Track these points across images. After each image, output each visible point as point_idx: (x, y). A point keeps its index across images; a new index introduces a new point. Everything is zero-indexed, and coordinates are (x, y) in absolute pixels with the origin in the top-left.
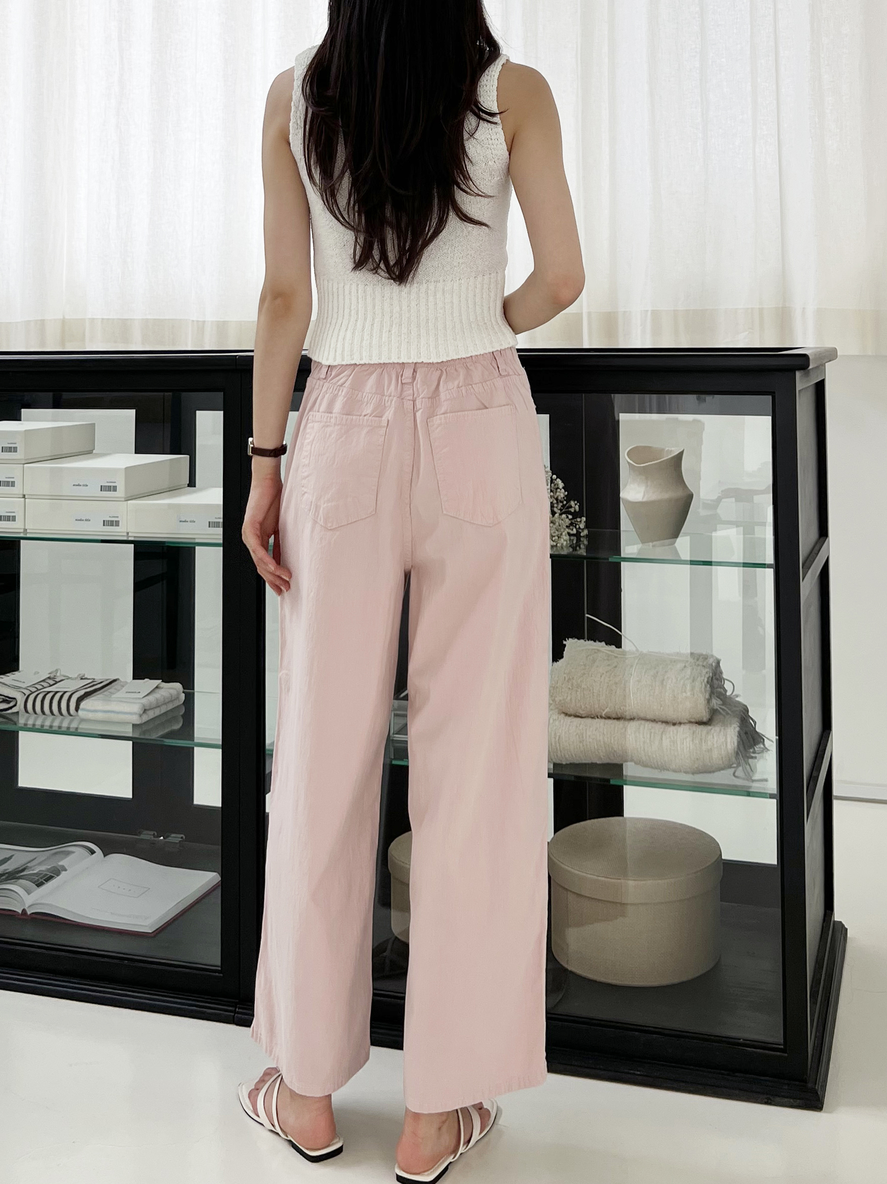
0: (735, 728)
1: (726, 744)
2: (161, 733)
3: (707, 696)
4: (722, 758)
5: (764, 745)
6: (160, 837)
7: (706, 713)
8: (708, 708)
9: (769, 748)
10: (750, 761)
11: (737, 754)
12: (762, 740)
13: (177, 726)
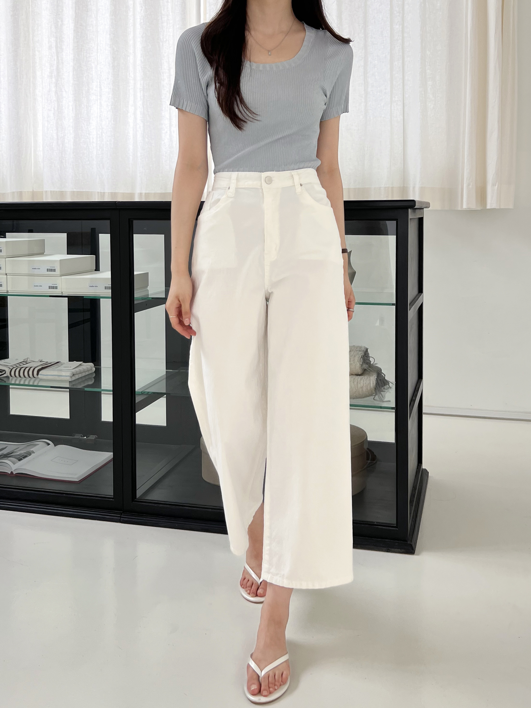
0: (375, 377)
1: (370, 385)
2: (82, 385)
3: (361, 363)
4: (368, 391)
5: (389, 385)
6: (85, 437)
7: (360, 370)
8: (362, 368)
9: (391, 387)
10: (382, 393)
11: (375, 389)
12: (388, 384)
13: (91, 382)
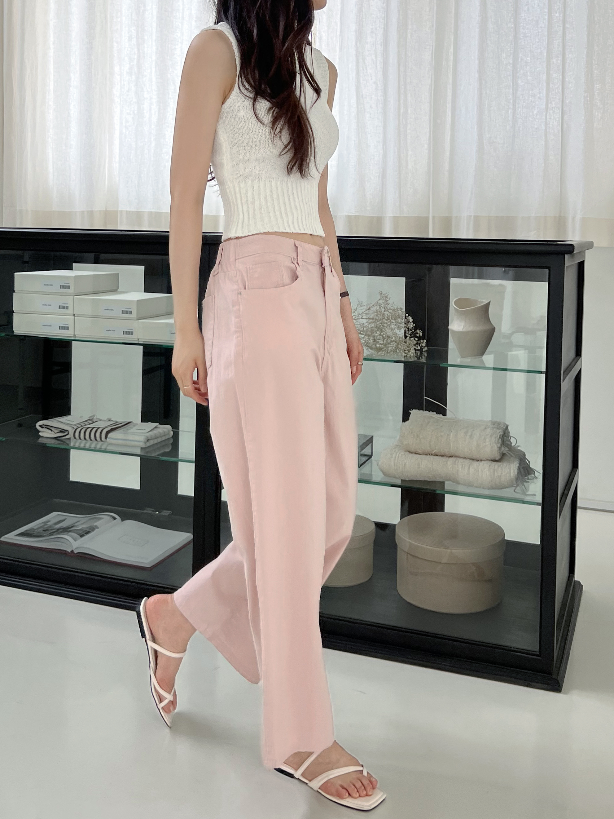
0: (516, 465)
1: (510, 474)
2: (157, 453)
3: (499, 445)
4: (507, 481)
5: (535, 475)
6: (157, 512)
7: (498, 454)
8: (500, 452)
9: (537, 477)
11: (517, 479)
12: (533, 472)
13: (168, 450)
